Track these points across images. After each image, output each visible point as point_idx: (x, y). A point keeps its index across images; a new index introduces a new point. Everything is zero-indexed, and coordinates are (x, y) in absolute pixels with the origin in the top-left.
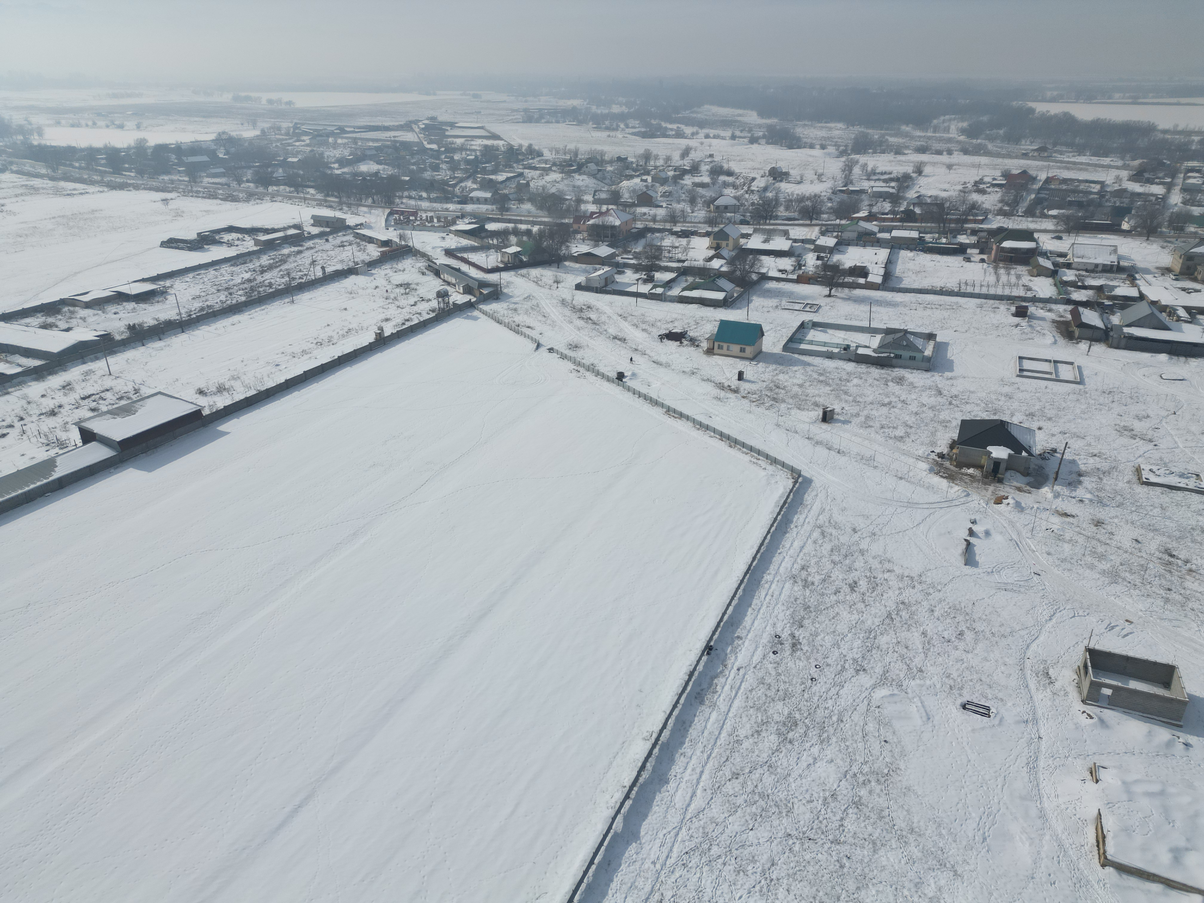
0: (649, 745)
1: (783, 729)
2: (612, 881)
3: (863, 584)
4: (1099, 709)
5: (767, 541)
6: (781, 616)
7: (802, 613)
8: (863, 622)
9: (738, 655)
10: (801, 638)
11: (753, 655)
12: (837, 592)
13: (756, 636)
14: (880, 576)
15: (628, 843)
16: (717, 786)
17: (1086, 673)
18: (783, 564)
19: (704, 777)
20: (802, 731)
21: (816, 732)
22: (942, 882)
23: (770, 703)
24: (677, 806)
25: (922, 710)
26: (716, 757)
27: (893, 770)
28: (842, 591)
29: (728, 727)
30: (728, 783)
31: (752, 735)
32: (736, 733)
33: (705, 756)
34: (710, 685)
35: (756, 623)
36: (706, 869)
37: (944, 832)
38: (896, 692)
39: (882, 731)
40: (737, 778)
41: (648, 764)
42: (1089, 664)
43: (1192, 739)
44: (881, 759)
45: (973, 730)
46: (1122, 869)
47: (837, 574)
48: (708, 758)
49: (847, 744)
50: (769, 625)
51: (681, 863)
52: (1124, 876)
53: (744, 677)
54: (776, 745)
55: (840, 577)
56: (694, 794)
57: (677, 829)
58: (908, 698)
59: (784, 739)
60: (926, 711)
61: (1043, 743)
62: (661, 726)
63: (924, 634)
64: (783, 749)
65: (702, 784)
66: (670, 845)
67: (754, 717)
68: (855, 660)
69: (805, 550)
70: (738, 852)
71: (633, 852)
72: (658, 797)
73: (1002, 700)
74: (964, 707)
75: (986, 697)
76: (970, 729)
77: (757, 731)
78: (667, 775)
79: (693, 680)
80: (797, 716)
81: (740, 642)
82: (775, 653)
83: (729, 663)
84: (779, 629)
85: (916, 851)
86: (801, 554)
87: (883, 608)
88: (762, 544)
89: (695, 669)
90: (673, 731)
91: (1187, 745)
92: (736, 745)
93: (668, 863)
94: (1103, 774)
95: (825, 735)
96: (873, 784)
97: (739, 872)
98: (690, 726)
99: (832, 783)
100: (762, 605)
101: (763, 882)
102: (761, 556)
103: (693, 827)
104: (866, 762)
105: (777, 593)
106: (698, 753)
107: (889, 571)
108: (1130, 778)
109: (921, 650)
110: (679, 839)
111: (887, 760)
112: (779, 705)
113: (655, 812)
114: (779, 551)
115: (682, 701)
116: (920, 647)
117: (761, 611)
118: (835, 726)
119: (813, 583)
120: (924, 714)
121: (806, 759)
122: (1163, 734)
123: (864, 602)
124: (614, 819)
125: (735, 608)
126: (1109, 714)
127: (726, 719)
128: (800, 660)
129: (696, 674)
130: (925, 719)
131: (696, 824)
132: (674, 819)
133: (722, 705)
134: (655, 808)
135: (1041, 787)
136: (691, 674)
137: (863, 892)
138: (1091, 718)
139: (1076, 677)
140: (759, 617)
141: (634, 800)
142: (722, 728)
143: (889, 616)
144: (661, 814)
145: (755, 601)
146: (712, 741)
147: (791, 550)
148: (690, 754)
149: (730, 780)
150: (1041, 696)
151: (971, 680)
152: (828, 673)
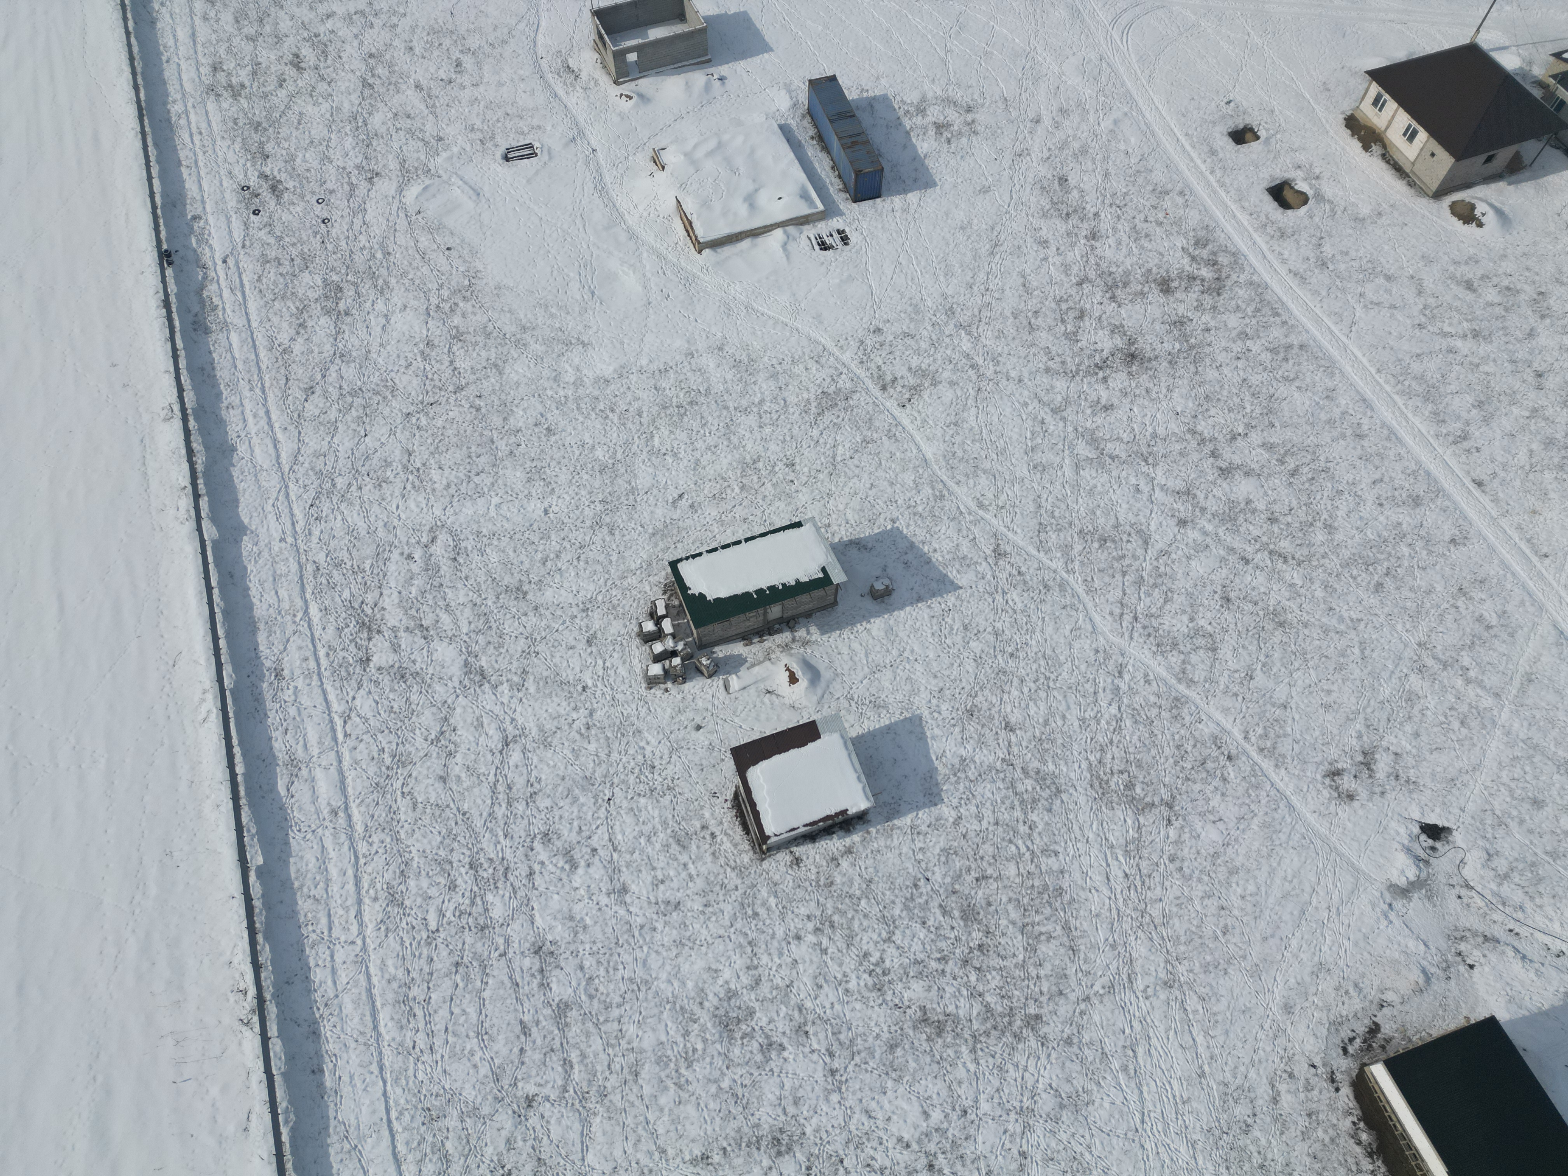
0: (177, 423)
1: (329, 304)
2: (249, 589)
3: (306, 52)
4: (633, 84)
5: (135, 49)
6: (231, 157)
7: (256, 137)
8: (339, 109)
9: (211, 242)
10: (276, 173)
11: (230, 232)
12: (281, 83)
13: (217, 203)
14: (322, 29)
15: (237, 542)
16: (296, 416)
17: (604, 44)
18: (185, 77)
19: (274, 417)
20: (352, 293)
21: (369, 284)
22: (577, 361)
23: (292, 282)
24: (265, 467)
25: (467, 188)
26: (272, 385)
27: (474, 276)
28: (287, 77)
29: (261, 341)
30: (306, 405)
31: (298, 333)
32: (277, 342)
33: (258, 391)
34: (202, 302)
35: (205, 185)
36: (343, 506)
37: (553, 310)
38: (427, 182)
39: (438, 239)
40: (313, 393)
41: (194, 445)
42: (603, 32)
43: (724, 70)
44: (454, 272)
45: (529, 181)
46: (716, 244)
47: (267, 55)
48: (263, 391)
49: (410, 277)
50: (224, 178)
51: (312, 520)
52: (719, 250)
53: (238, 267)
54: (332, 327)
55: (273, 57)
56: (275, 443)
57: (283, 490)
58: (445, 182)
59: (339, 315)
60: (470, 187)
61: (599, 154)
62: (175, 391)
63: (418, 87)
64: (344, 327)
65: (277, 425)
66: (287, 511)
67: (284, 310)
68: (359, 167)
69: (201, 39)
70: (367, 467)
71: (250, 545)
72: (235, 473)
73: (539, 127)
74: (507, 159)
75: (523, 133)
76: (524, 181)
77: (300, 325)
78: (227, 442)
79: (174, 310)
80: (335, 278)
81: (202, 223)
82: (256, 212)
83: (206, 258)
84: (241, 177)
85: (538, 346)
86: (199, 48)
87: (350, 75)
88: (131, 59)
89: (166, 295)
90: (195, 388)
91: (721, 79)
92: (286, 357)
93: (298, 529)
94: (667, 157)
95: (380, 282)
96: (461, 304)
97: (380, 485)
98: (213, 369)
99: (420, 331)
100: (195, 155)
101: (411, 477)
102: (144, 79)
103: (299, 475)
104: (442, 286)
105: (204, 126)
106: (247, 393)
107: (329, 16)
108: (689, 147)
109: (426, 112)
110: (293, 497)
111: (461, 269)
112: (306, 277)
113: (245, 490)
114: (164, 58)
115: (179, 344)
116: (422, 107)
117: (201, 164)
118: (385, 264)
119: (243, 86)
120: (471, 192)
121: (376, 323)
122: (698, 78)
123: (323, 79)
124: (199, 529)
125: (161, 177)
126: (646, 84)
127: (252, 334)
128: (294, 204)
129: (173, 299)
130: (474, 197)
131: (301, 471)
132: (272, 482)
133: (235, 319)
134: (241, 487)
135: (618, 205)
136: (167, 304)
137: (512, 420)
138: (631, 98)
139: (597, 56)
140: (202, 174)
141: (208, 494)
142: (255, 346)
143: (365, 84)
144: (252, 487)
145: (182, 155)
146: (254, 370)
147: (181, 48)
148: (237, 401)
149: (306, 400)
150: (574, 100)
151: (498, 121)
152: (338, 202)
